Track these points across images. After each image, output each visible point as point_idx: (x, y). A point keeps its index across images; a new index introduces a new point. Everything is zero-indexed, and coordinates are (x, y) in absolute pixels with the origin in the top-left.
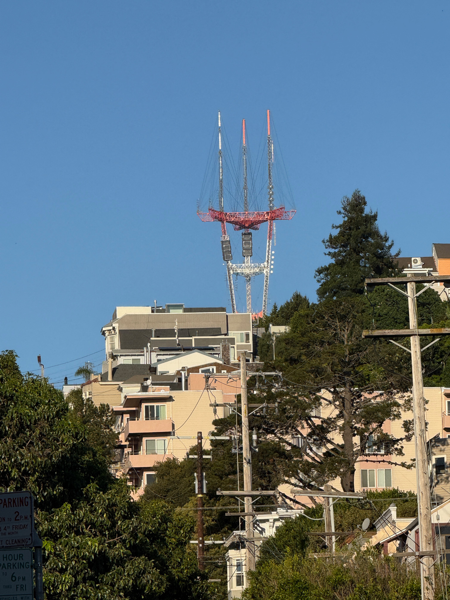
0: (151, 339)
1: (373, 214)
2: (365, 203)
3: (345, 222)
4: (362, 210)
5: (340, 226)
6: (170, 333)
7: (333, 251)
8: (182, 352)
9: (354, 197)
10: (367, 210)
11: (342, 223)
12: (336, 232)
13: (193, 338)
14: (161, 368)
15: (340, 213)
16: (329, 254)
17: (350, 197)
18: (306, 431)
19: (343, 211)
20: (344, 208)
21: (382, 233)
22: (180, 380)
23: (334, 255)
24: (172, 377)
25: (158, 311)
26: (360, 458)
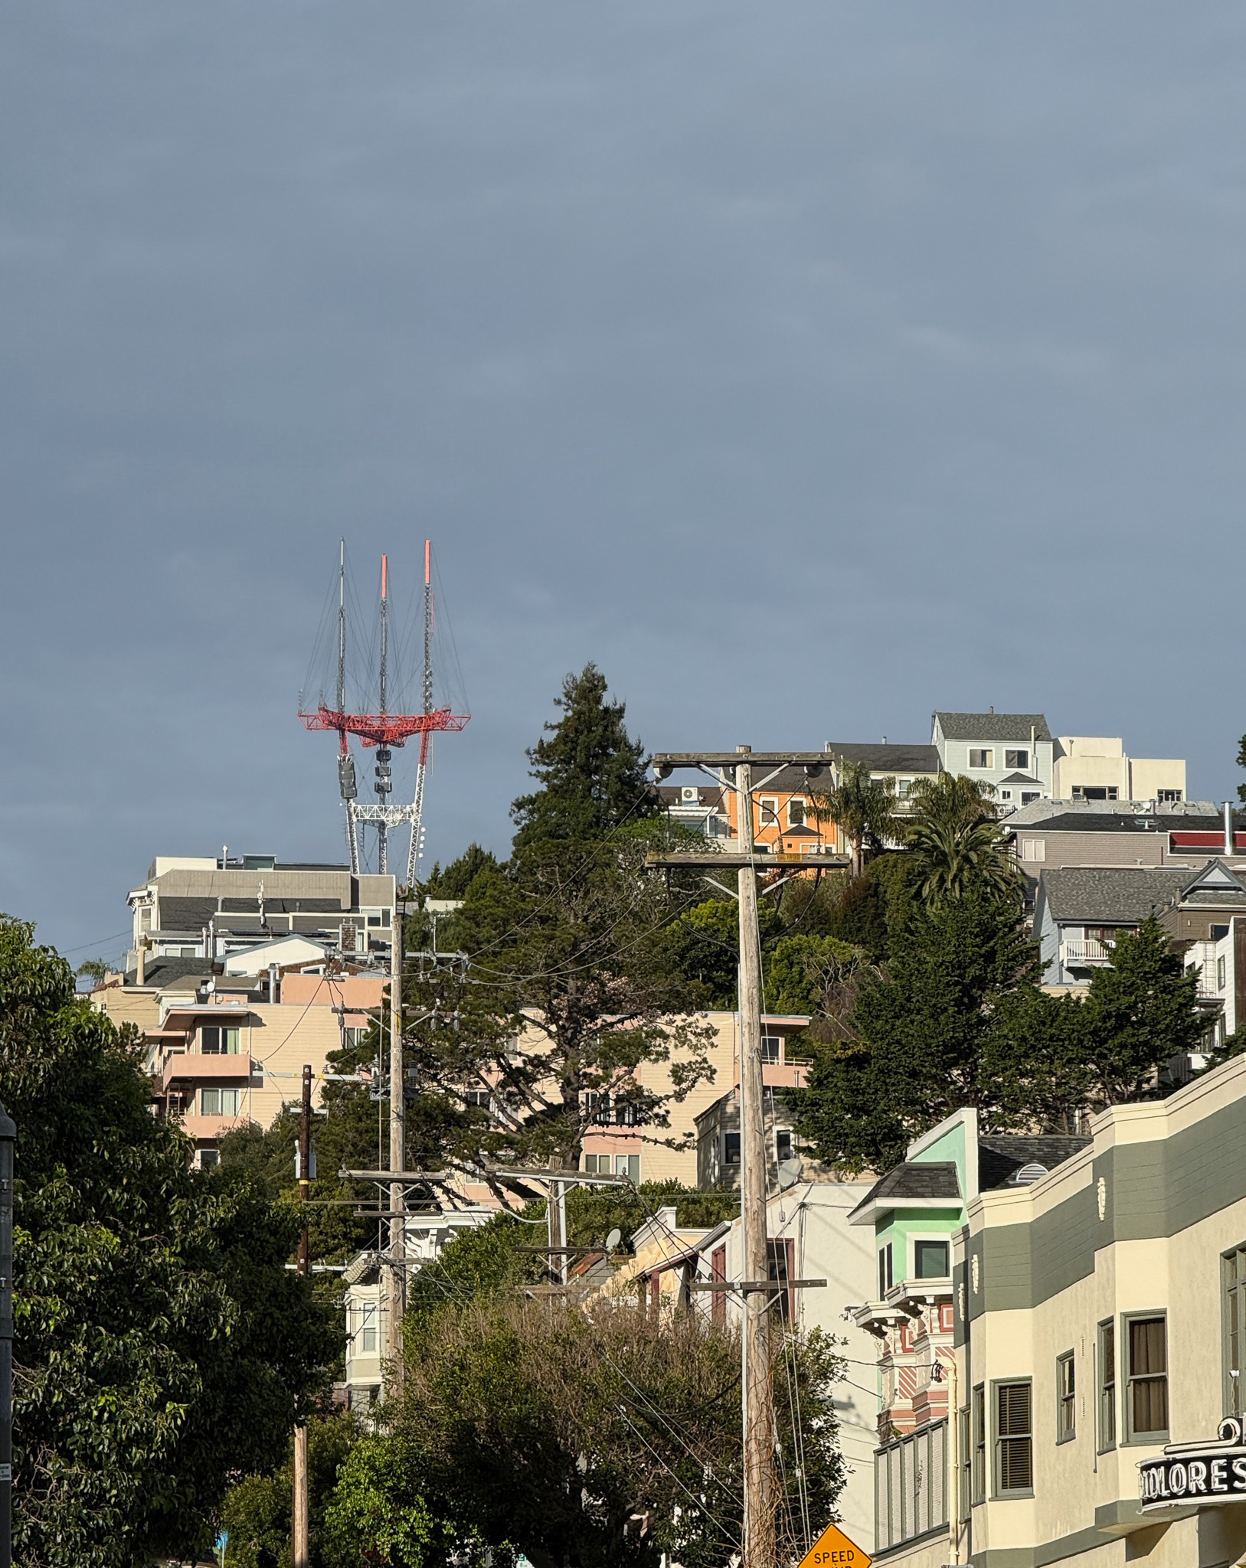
0: (216, 914)
1: (618, 707)
2: (605, 688)
3: (567, 719)
4: (598, 700)
5: (559, 726)
6: (251, 905)
7: (543, 769)
8: (271, 939)
9: (585, 675)
10: (607, 700)
11: (561, 720)
12: (550, 736)
13: (290, 915)
14: (233, 965)
15: (558, 702)
16: (538, 774)
17: (579, 675)
18: (495, 1077)
19: (564, 699)
20: (567, 695)
21: (633, 741)
22: (266, 985)
23: (546, 777)
24: (252, 981)
25: (228, 866)
26: (591, 1129)
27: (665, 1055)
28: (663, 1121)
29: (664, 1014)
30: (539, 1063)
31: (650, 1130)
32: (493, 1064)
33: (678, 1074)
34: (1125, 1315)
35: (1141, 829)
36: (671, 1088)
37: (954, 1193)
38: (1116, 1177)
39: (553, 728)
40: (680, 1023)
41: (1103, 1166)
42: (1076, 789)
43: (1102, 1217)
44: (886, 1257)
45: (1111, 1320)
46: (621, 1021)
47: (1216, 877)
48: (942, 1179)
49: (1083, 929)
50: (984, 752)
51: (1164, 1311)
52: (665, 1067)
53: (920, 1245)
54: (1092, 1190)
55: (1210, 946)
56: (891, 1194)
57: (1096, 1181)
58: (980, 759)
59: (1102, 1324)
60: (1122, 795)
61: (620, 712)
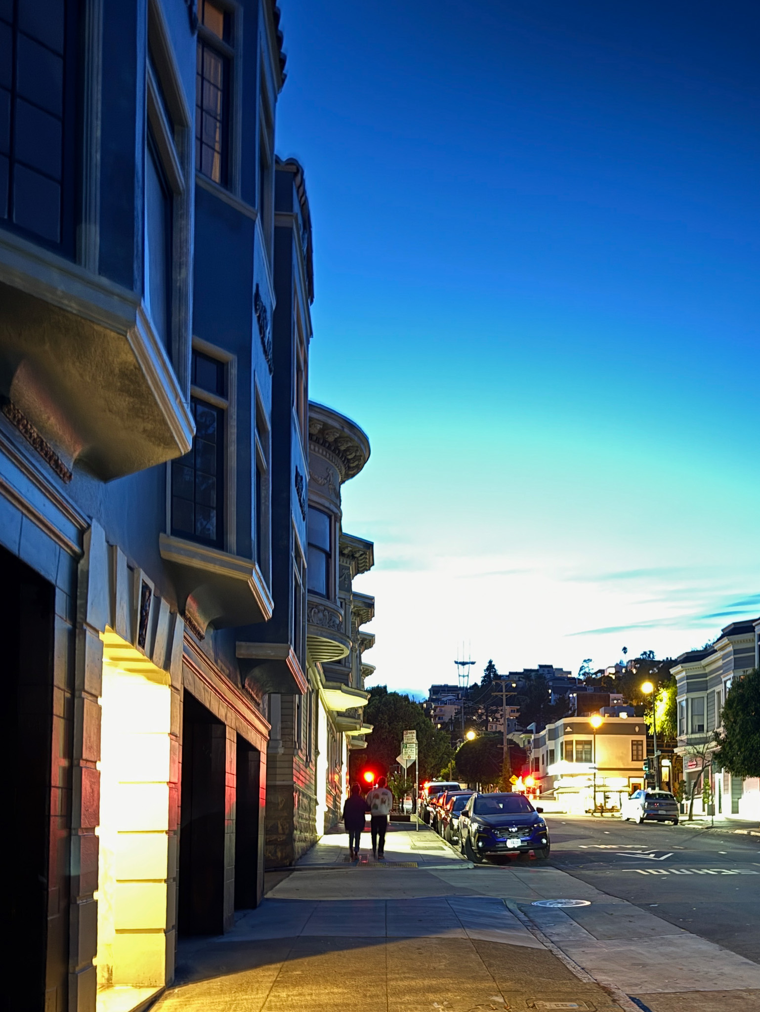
1: (494, 664)
2: (493, 662)
4: (492, 664)
17: (489, 660)
20: (488, 662)
23: (485, 674)
28: (499, 721)
29: (499, 707)
30: (482, 714)
31: (498, 723)
33: (501, 715)
36: (500, 717)
37: (533, 733)
39: (486, 667)
41: (548, 731)
43: (547, 738)
48: (531, 731)
50: (544, 670)
52: (499, 714)
56: (524, 734)
57: (547, 733)
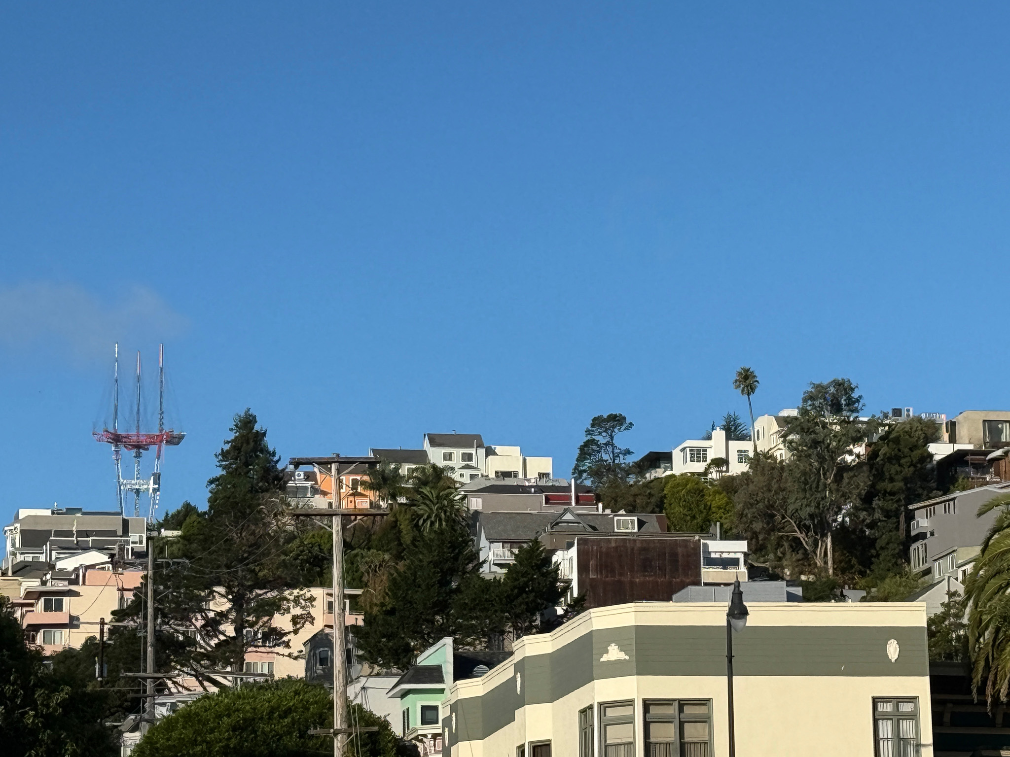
0: (51, 538)
3: (236, 437)
5: (232, 441)
6: (69, 533)
7: (224, 463)
8: (80, 551)
9: (246, 415)
10: (257, 427)
11: (233, 438)
12: (227, 447)
13: (90, 539)
14: (60, 565)
15: (231, 430)
16: (221, 466)
18: (199, 623)
19: (234, 427)
22: (78, 576)
24: (70, 573)
25: (58, 514)
26: (250, 649)
27: (288, 610)
28: (287, 645)
29: (288, 589)
30: (222, 615)
31: (280, 649)
32: (199, 617)
33: (295, 620)
34: (530, 743)
35: (530, 492)
37: (441, 680)
38: (526, 672)
39: (228, 442)
40: (296, 594)
41: (519, 667)
42: (497, 472)
43: (519, 693)
44: (406, 714)
45: (523, 745)
46: (266, 593)
47: (568, 517)
48: (434, 674)
49: (501, 544)
50: (450, 454)
51: (550, 741)
52: (288, 617)
53: (424, 708)
54: (514, 679)
55: (566, 552)
56: (409, 682)
57: (515, 674)
58: (448, 457)
59: (519, 747)
60: (521, 476)
61: (264, 434)
